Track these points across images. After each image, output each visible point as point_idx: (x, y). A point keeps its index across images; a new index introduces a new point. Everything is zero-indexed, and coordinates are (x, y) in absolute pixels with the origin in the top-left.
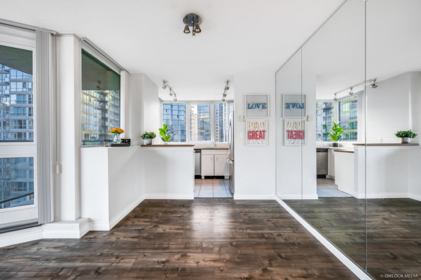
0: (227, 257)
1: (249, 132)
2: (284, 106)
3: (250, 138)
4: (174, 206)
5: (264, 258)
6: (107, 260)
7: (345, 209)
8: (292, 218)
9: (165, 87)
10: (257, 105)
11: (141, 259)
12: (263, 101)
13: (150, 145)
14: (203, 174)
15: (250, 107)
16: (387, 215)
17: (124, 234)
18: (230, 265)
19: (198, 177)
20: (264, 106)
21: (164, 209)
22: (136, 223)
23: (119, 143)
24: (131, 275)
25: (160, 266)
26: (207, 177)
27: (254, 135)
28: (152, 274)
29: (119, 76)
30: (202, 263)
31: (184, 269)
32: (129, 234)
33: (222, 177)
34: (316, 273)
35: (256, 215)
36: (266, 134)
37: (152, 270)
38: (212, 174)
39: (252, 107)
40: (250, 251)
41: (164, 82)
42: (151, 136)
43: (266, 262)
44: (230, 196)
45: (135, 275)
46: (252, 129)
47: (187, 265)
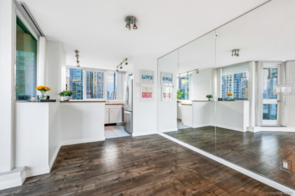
0: (154, 166)
1: (143, 93)
4: (93, 147)
5: (172, 161)
6: (69, 191)
7: (191, 133)
8: (171, 141)
10: (148, 77)
11: (98, 182)
12: (150, 74)
15: (143, 78)
16: (207, 133)
17: (67, 172)
18: (158, 169)
21: (87, 150)
22: (71, 163)
23: (45, 99)
24: (100, 192)
25: (117, 181)
27: (146, 95)
28: (115, 187)
29: (36, 40)
30: (142, 173)
31: (134, 179)
32: (72, 171)
33: (115, 124)
34: (197, 161)
35: (153, 143)
36: (153, 94)
37: (113, 185)
38: (108, 123)
39: (145, 78)
40: (163, 160)
41: (76, 52)
43: (174, 163)
45: (103, 191)
46: (144, 91)
47: (134, 176)
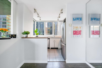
1: (74, 31)
2: (90, 19)
3: (74, 34)
9: (35, 12)
13: (27, 37)
14: (50, 47)
15: (74, 19)
19: (49, 48)
20: (81, 19)
26: (52, 48)
27: (76, 33)
29: (10, 3)
36: (82, 32)
39: (75, 20)
41: (35, 10)
42: (27, 33)
44: (64, 61)
46: (75, 30)
